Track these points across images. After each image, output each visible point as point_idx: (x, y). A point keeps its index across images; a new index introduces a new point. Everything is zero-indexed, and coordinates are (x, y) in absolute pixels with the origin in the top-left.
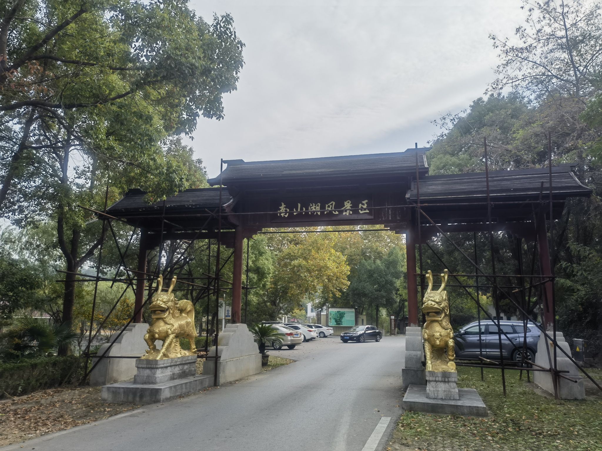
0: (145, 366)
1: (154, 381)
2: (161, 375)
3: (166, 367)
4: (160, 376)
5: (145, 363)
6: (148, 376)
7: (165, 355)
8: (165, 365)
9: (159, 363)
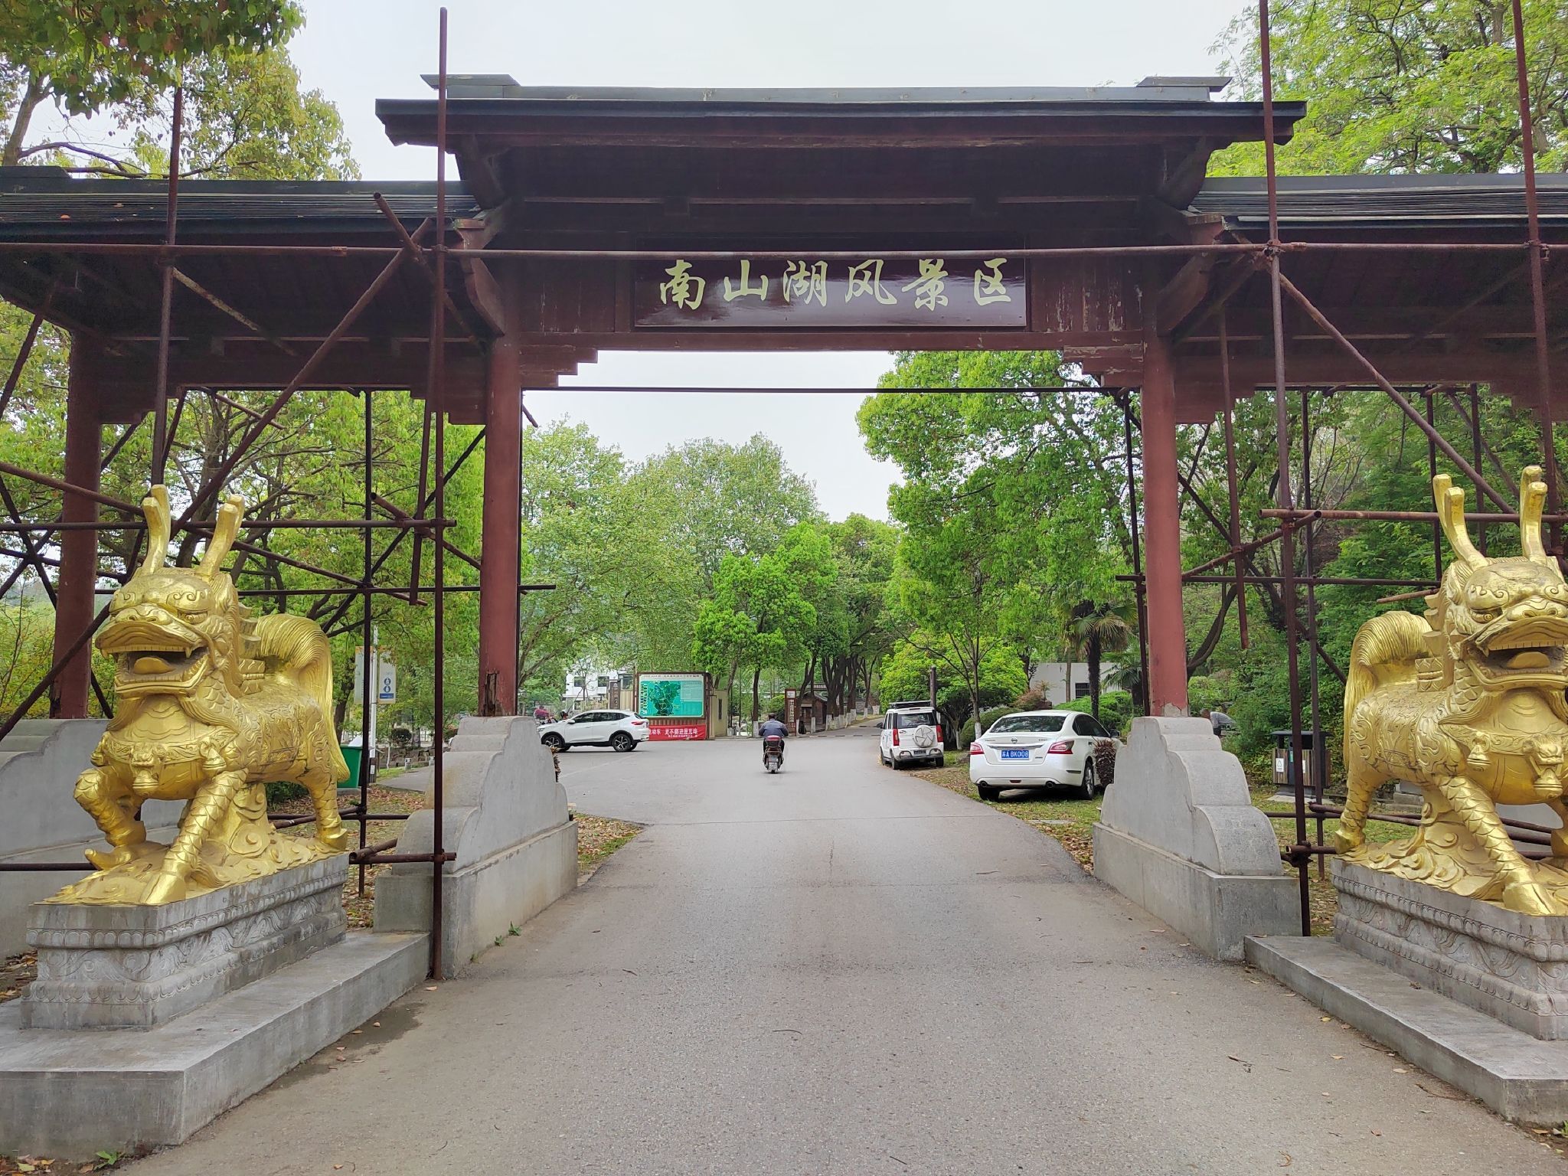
0: (84, 939)
1: (137, 1015)
2: (178, 979)
3: (206, 933)
4: (168, 983)
5: (81, 923)
6: (103, 994)
7: (192, 876)
8: (198, 925)
9: (162, 920)
